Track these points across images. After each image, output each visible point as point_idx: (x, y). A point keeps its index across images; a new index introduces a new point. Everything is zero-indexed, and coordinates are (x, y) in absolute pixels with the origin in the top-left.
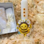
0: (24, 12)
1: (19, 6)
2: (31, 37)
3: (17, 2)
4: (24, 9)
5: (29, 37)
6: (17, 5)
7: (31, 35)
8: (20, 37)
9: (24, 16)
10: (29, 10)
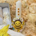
0: (18, 12)
1: (14, 6)
3: (12, 3)
4: (19, 9)
6: (12, 5)
9: (19, 14)
10: (22, 10)
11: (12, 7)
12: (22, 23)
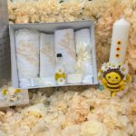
2: (126, 100)
4: (119, 43)
5: (121, 98)
7: (125, 94)
8: (102, 96)
9: (117, 56)
10: (130, 37)
11: (101, 22)
12: (125, 79)
